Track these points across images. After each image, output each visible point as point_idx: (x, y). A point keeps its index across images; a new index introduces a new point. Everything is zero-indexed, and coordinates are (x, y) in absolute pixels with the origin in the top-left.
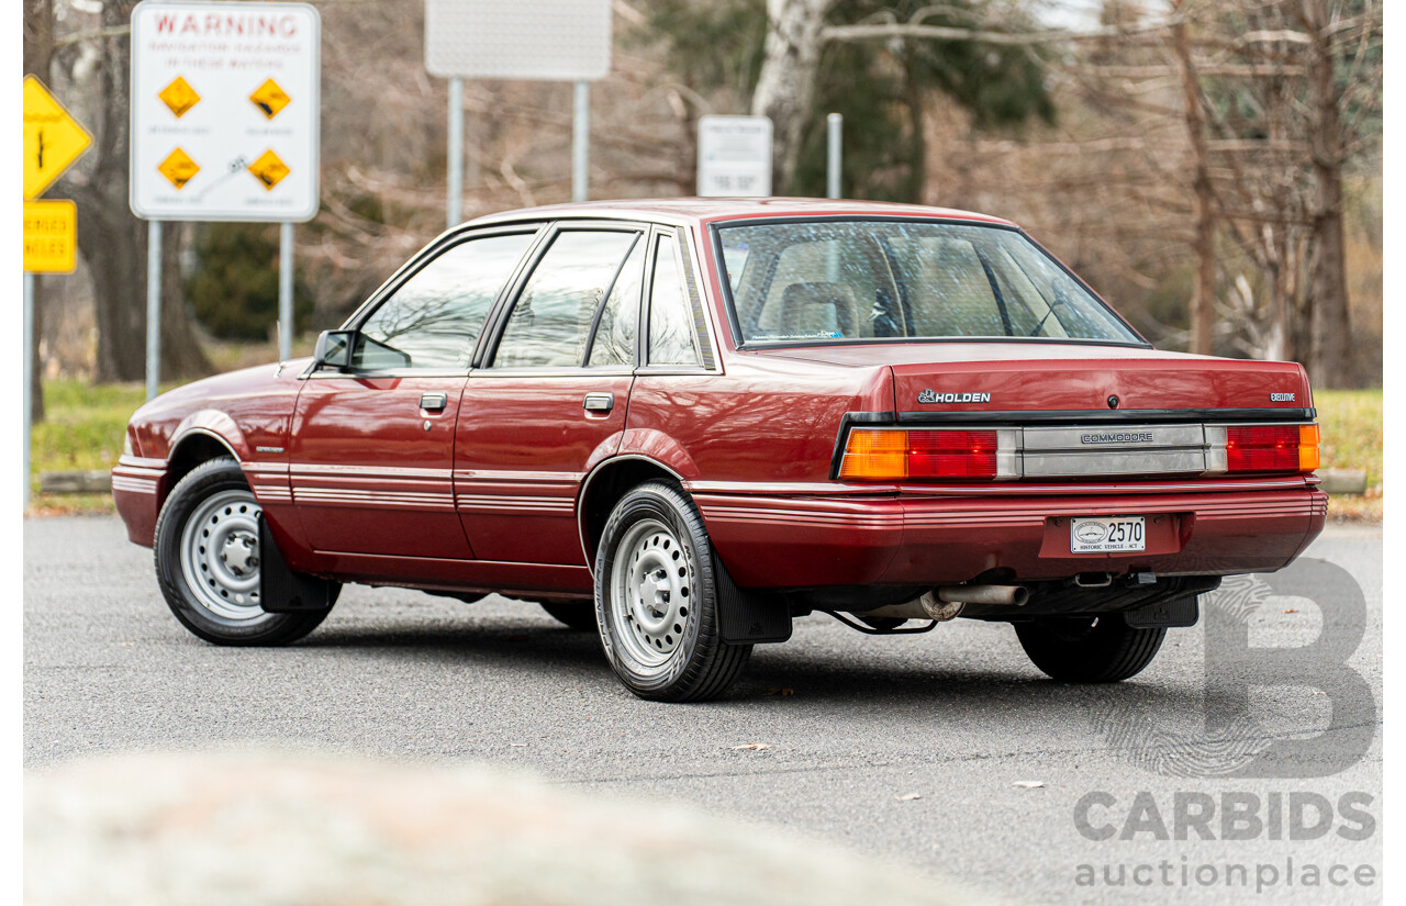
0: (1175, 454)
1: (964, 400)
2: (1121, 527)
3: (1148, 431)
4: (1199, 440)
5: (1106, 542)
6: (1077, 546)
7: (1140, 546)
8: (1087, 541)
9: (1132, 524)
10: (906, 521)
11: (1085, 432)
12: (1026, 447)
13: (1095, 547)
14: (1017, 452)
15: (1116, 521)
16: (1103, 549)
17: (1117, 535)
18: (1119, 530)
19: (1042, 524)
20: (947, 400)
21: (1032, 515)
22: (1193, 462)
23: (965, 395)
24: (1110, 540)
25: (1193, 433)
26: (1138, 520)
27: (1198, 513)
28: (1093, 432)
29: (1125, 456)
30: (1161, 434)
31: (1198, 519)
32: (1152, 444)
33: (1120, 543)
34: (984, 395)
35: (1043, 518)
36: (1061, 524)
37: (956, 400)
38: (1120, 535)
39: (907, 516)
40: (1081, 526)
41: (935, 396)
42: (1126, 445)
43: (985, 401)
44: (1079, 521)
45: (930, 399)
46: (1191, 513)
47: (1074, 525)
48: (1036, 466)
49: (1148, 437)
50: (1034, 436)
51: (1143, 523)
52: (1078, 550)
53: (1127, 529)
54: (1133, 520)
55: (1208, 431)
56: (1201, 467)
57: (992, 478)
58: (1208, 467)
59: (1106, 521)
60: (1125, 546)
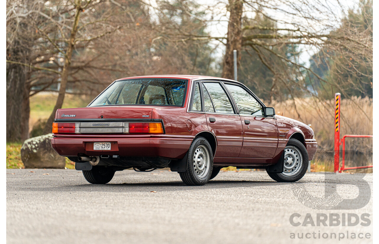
0: (115, 129)
3: (108, 123)
4: (121, 126)
5: (101, 148)
6: (95, 149)
7: (109, 149)
8: (97, 148)
12: (81, 126)
14: (79, 127)
15: (103, 143)
16: (100, 149)
17: (103, 146)
19: (82, 143)
21: (80, 141)
22: (120, 130)
23: (70, 115)
25: (121, 124)
26: (109, 143)
28: (95, 123)
29: (102, 129)
30: (111, 124)
33: (104, 148)
34: (74, 115)
36: (92, 143)
37: (68, 116)
38: (104, 146)
39: (55, 141)
40: (96, 144)
42: (102, 126)
43: (74, 117)
45: (63, 116)
46: (117, 142)
47: (94, 144)
48: (84, 131)
49: (108, 125)
50: (83, 124)
51: (110, 144)
53: (106, 145)
54: (108, 143)
55: (124, 123)
56: (122, 132)
57: (75, 133)
58: (123, 132)
59: (101, 143)
60: (106, 149)
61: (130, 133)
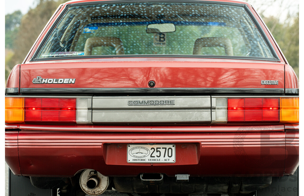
0: (191, 112)
1: (59, 82)
2: (158, 150)
3: (172, 99)
4: (207, 104)
5: (149, 157)
6: (130, 159)
7: (172, 160)
8: (136, 157)
9: (166, 148)
10: (19, 144)
11: (131, 100)
12: (93, 107)
13: (141, 160)
14: (89, 109)
15: (155, 147)
16: (147, 161)
17: (156, 154)
18: (157, 151)
19: (101, 147)
20: (49, 82)
21: (94, 142)
22: (205, 116)
23: (60, 80)
24: (151, 156)
25: (205, 101)
26: (171, 146)
27: (202, 143)
28: (135, 100)
29: (156, 113)
30: (181, 101)
31: (203, 146)
32: (174, 106)
33: (158, 158)
34: (71, 80)
35: (101, 144)
36: (124, 146)
37: (54, 82)
38: (158, 154)
39: (19, 141)
40: (133, 149)
41: (42, 80)
42: (156, 106)
43: (71, 83)
44: (132, 146)
45: (39, 82)
47: (129, 148)
48: (99, 117)
49: (172, 103)
50: (98, 101)
51: (174, 149)
52: (131, 161)
53: (163, 151)
54: (168, 147)
55: (214, 100)
56: (209, 119)
57: (75, 123)
58: (214, 119)
59: (149, 147)
60: (162, 160)
61: (229, 123)
